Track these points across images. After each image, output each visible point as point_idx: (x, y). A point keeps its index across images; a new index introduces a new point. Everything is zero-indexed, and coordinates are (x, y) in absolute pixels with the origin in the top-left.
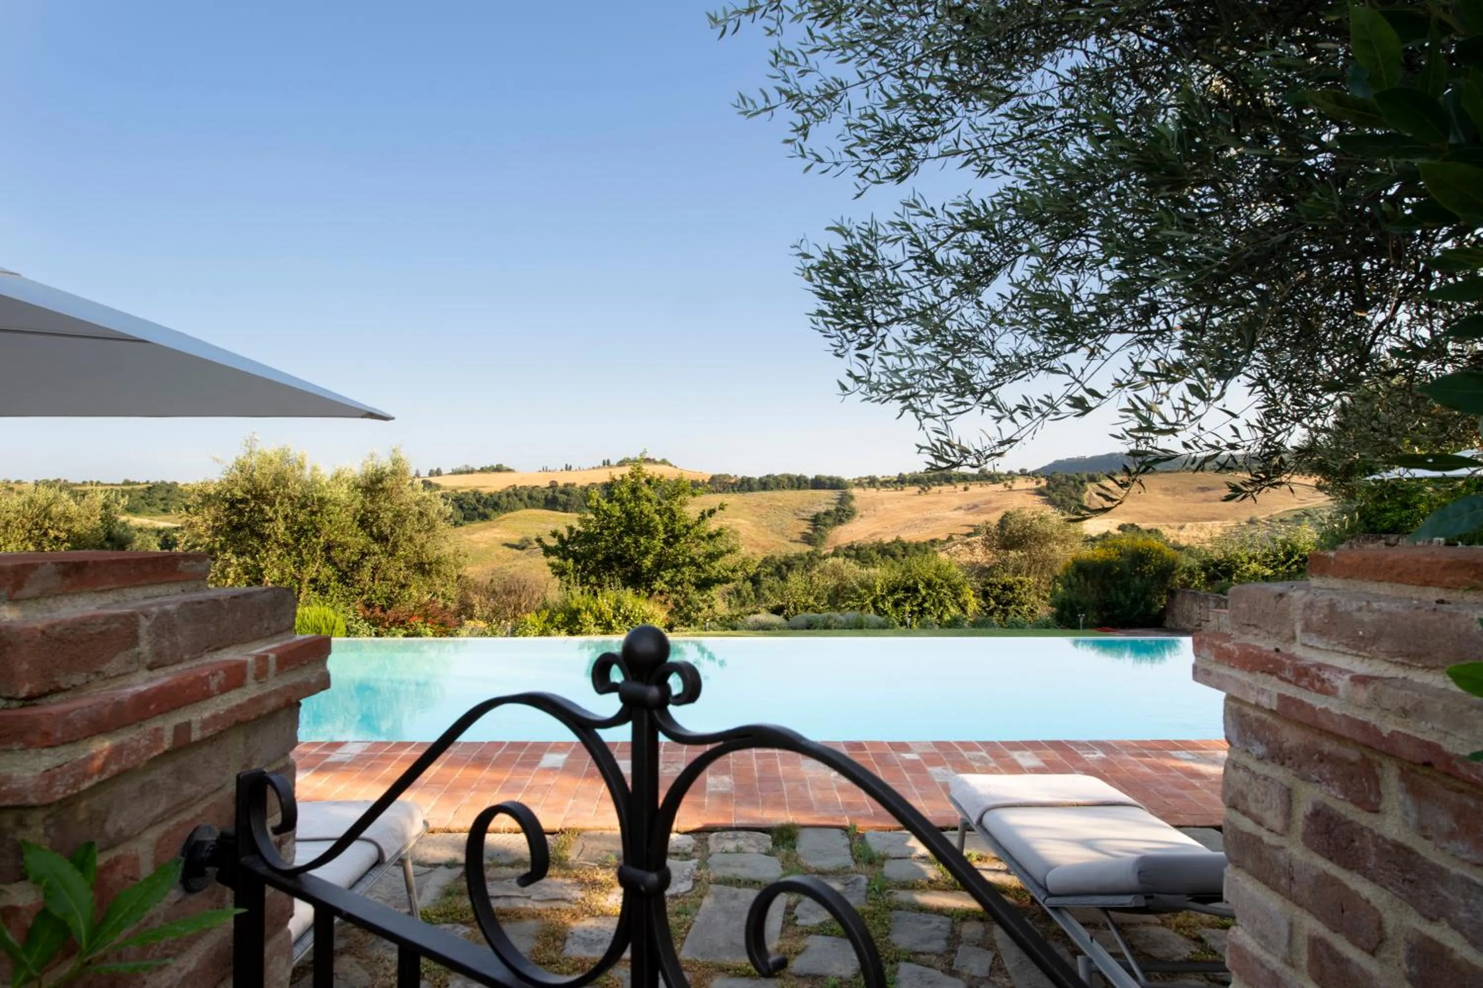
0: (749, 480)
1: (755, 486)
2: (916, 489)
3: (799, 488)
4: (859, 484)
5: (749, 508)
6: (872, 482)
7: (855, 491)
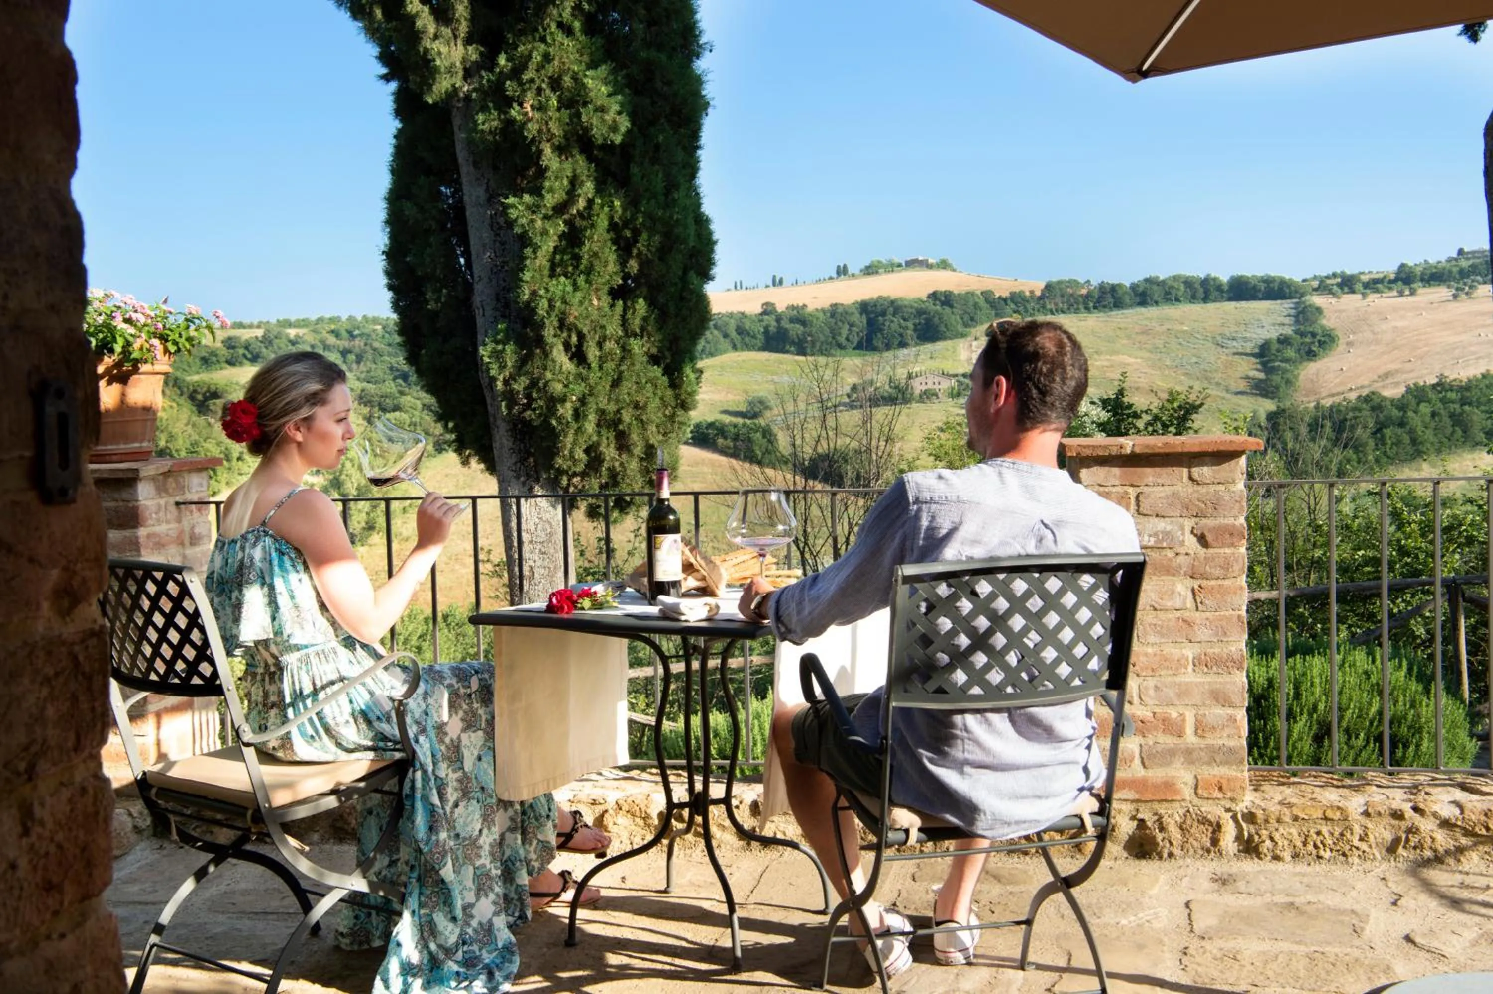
0: (1114, 288)
1: (1127, 299)
2: (1442, 292)
3: (1206, 299)
4: (1323, 287)
5: (1129, 337)
6: (1348, 283)
7: (1318, 300)
